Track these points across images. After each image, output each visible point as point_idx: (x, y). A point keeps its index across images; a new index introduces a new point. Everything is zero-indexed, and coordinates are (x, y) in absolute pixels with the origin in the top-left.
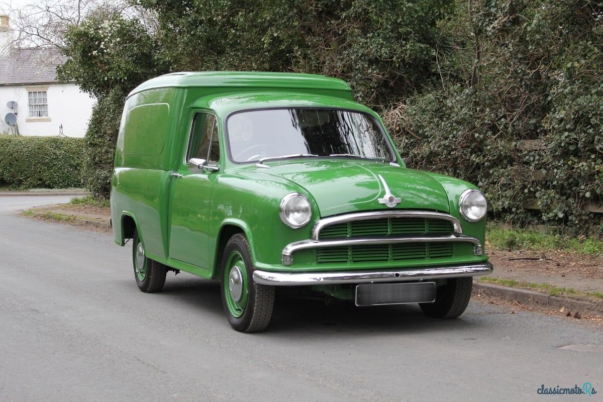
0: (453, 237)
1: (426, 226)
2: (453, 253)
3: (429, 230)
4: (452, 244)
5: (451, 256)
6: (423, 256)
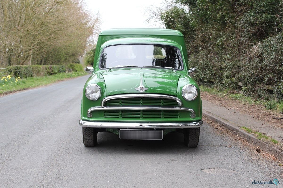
0: (178, 108)
1: (162, 102)
2: (178, 116)
3: (164, 104)
4: (178, 111)
5: (177, 117)
6: (160, 117)
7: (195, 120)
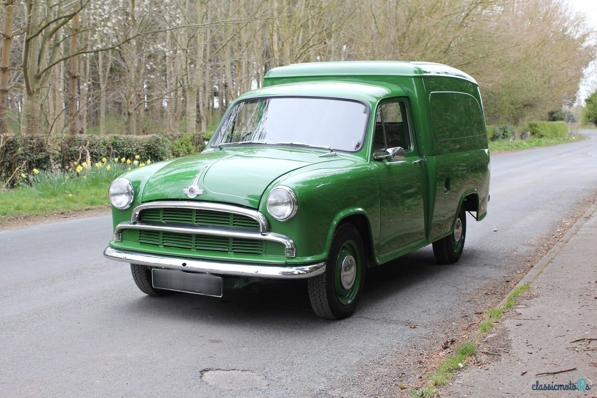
1: (231, 220)
2: (261, 250)
3: (234, 225)
4: (262, 242)
5: (259, 254)
6: (227, 250)
7: (296, 262)
